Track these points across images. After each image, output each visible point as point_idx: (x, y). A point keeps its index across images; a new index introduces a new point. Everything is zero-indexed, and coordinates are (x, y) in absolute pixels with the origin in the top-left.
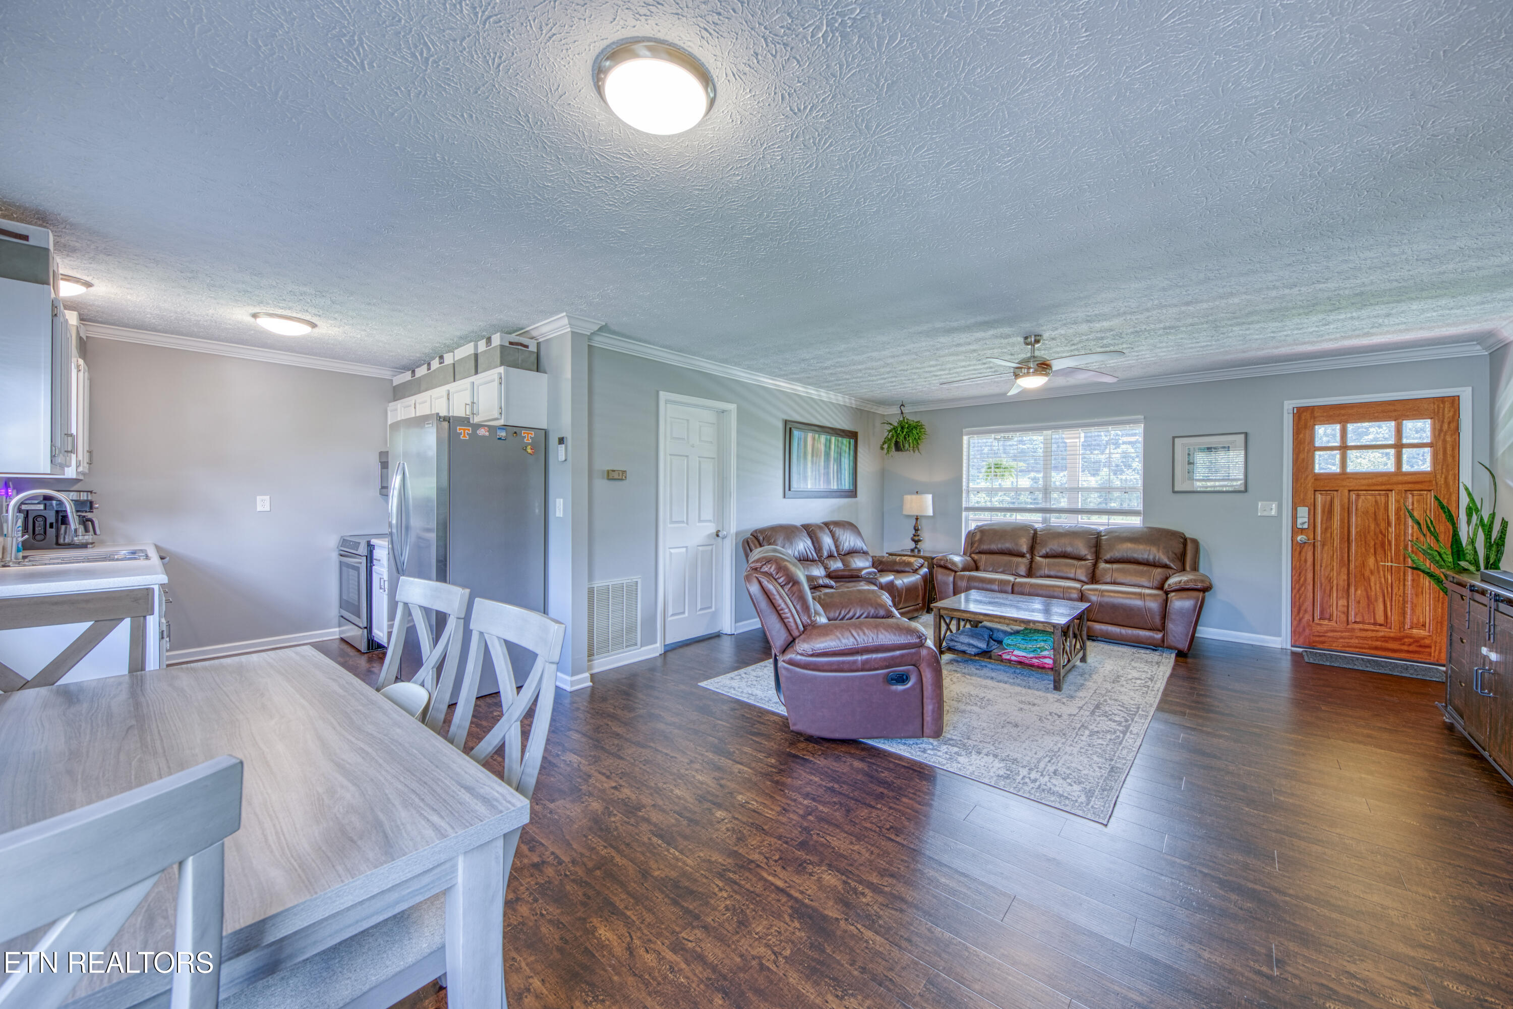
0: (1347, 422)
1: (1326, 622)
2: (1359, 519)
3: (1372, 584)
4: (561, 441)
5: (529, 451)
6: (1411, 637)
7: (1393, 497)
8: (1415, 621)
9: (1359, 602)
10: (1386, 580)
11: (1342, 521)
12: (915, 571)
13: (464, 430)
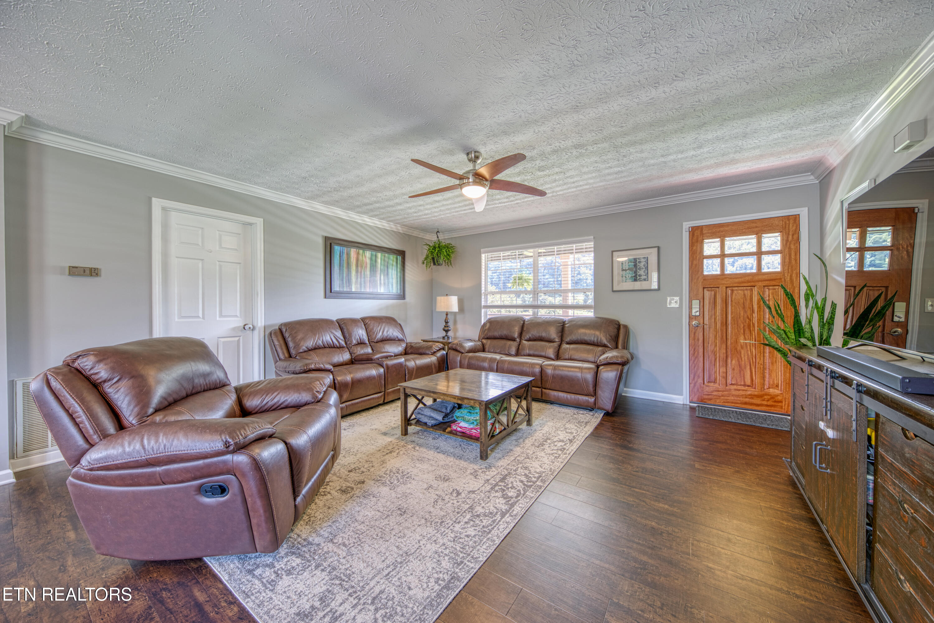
0: (725, 236)
1: (712, 384)
2: (733, 308)
3: (742, 356)
6: (769, 395)
7: (755, 291)
8: (771, 382)
9: (734, 369)
10: (752, 353)
11: (722, 310)
12: (434, 353)
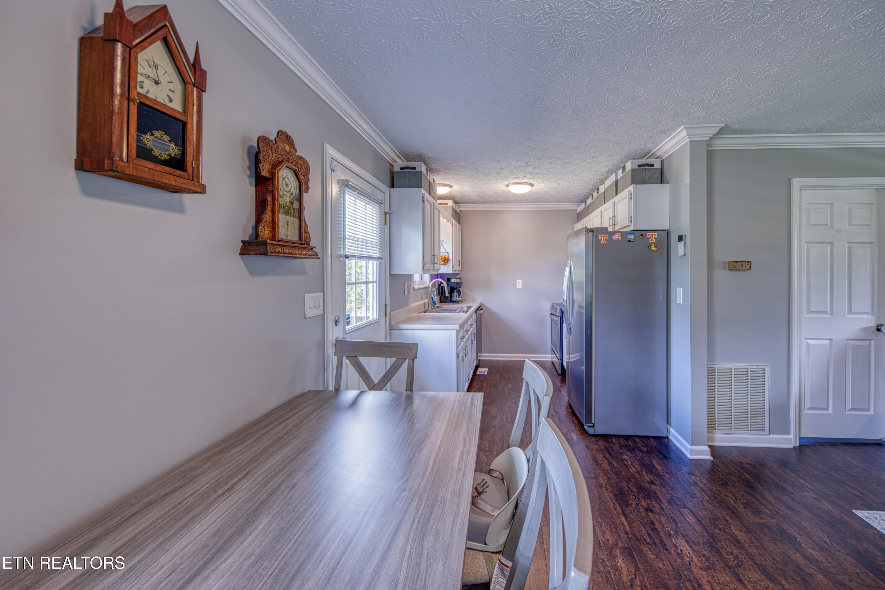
4: (681, 238)
5: (653, 249)
13: (604, 237)
